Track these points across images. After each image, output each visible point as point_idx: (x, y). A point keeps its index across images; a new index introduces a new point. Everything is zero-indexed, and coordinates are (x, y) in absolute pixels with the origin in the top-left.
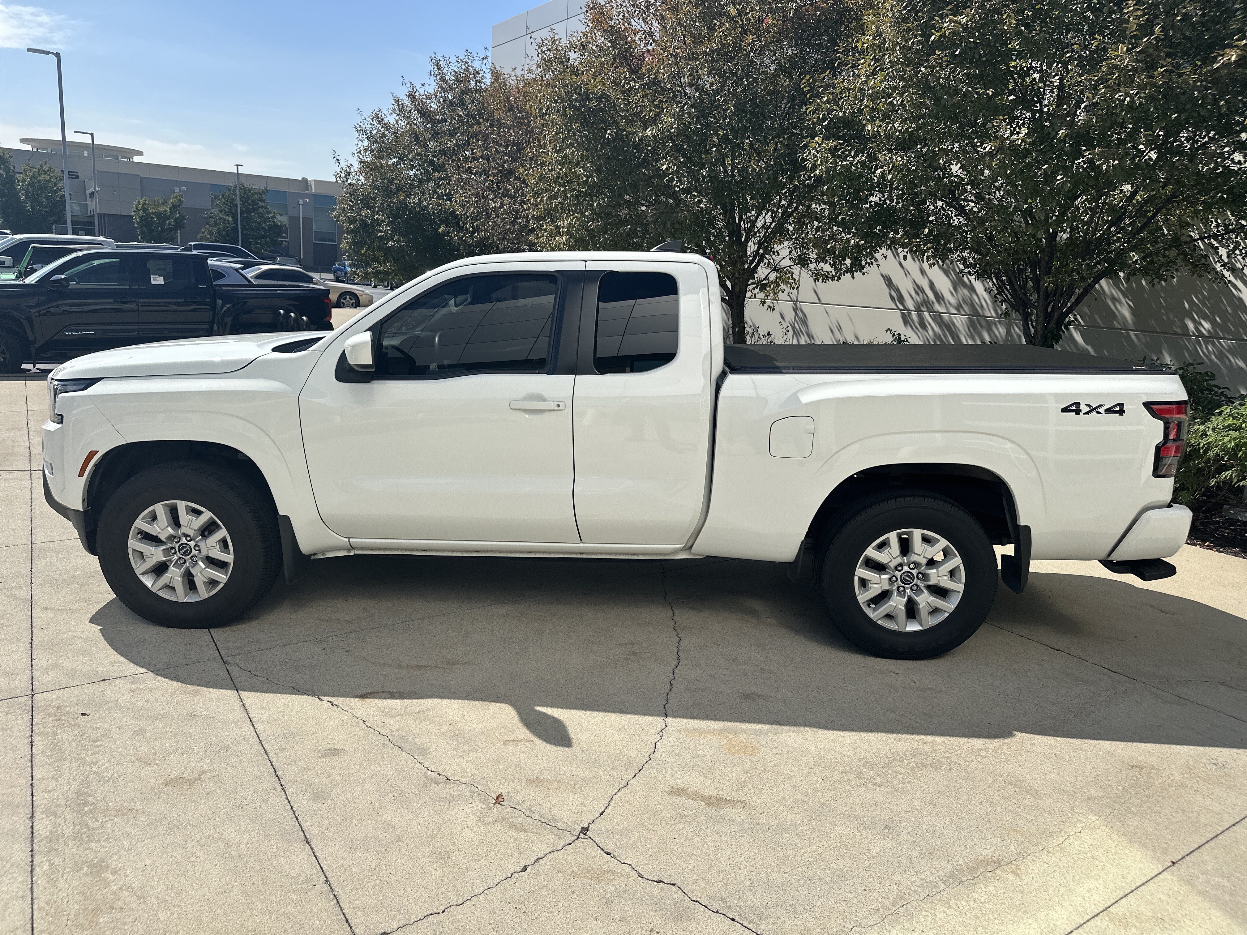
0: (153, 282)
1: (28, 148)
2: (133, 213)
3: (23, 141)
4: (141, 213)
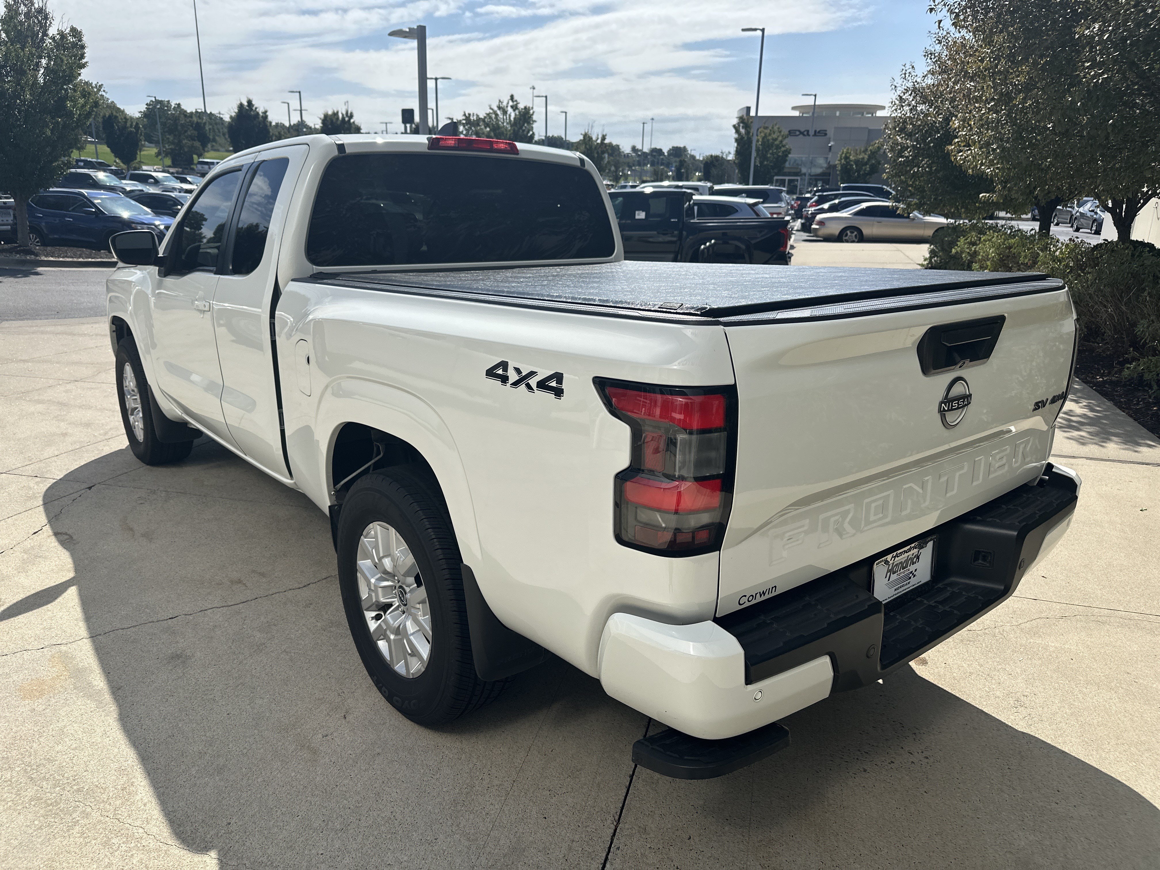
0: (637, 217)
1: (796, 113)
2: (837, 162)
3: (794, 108)
4: (843, 161)
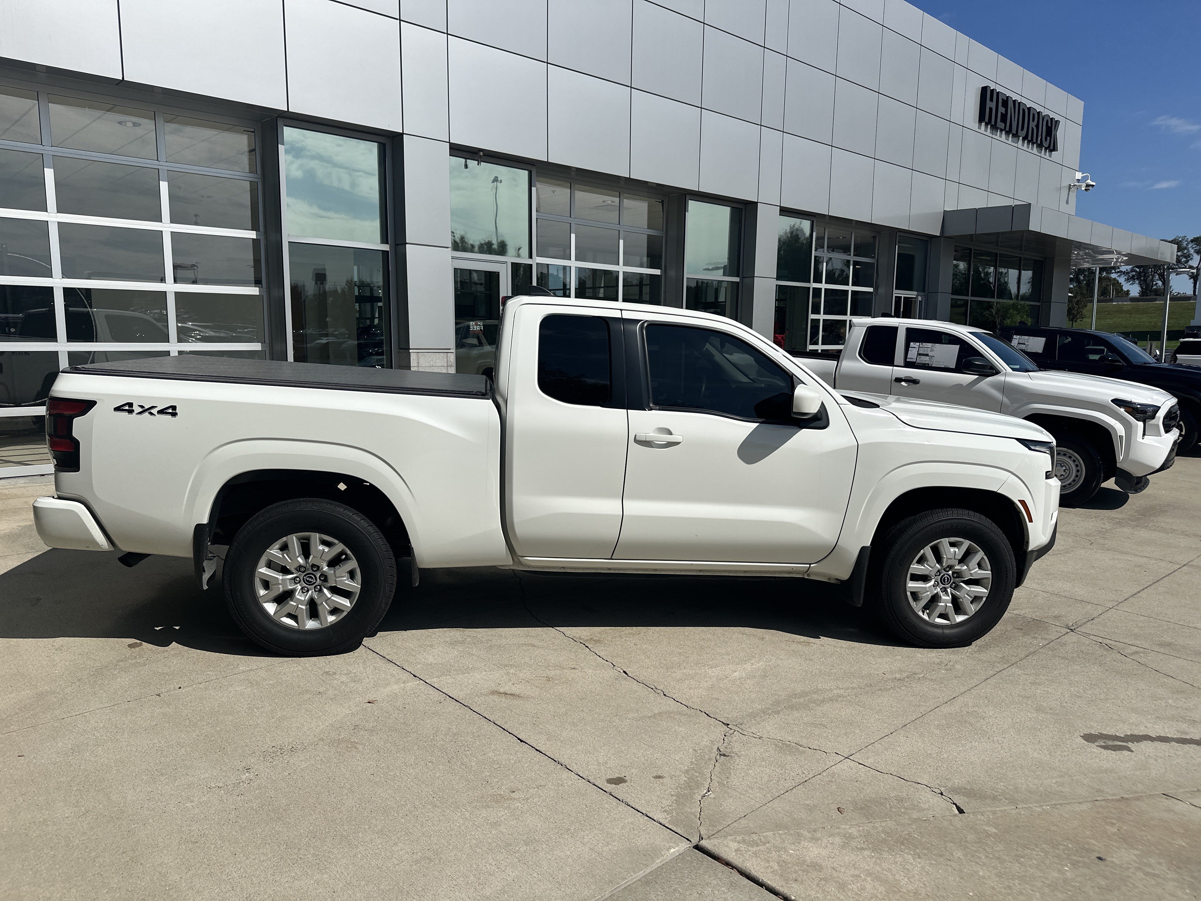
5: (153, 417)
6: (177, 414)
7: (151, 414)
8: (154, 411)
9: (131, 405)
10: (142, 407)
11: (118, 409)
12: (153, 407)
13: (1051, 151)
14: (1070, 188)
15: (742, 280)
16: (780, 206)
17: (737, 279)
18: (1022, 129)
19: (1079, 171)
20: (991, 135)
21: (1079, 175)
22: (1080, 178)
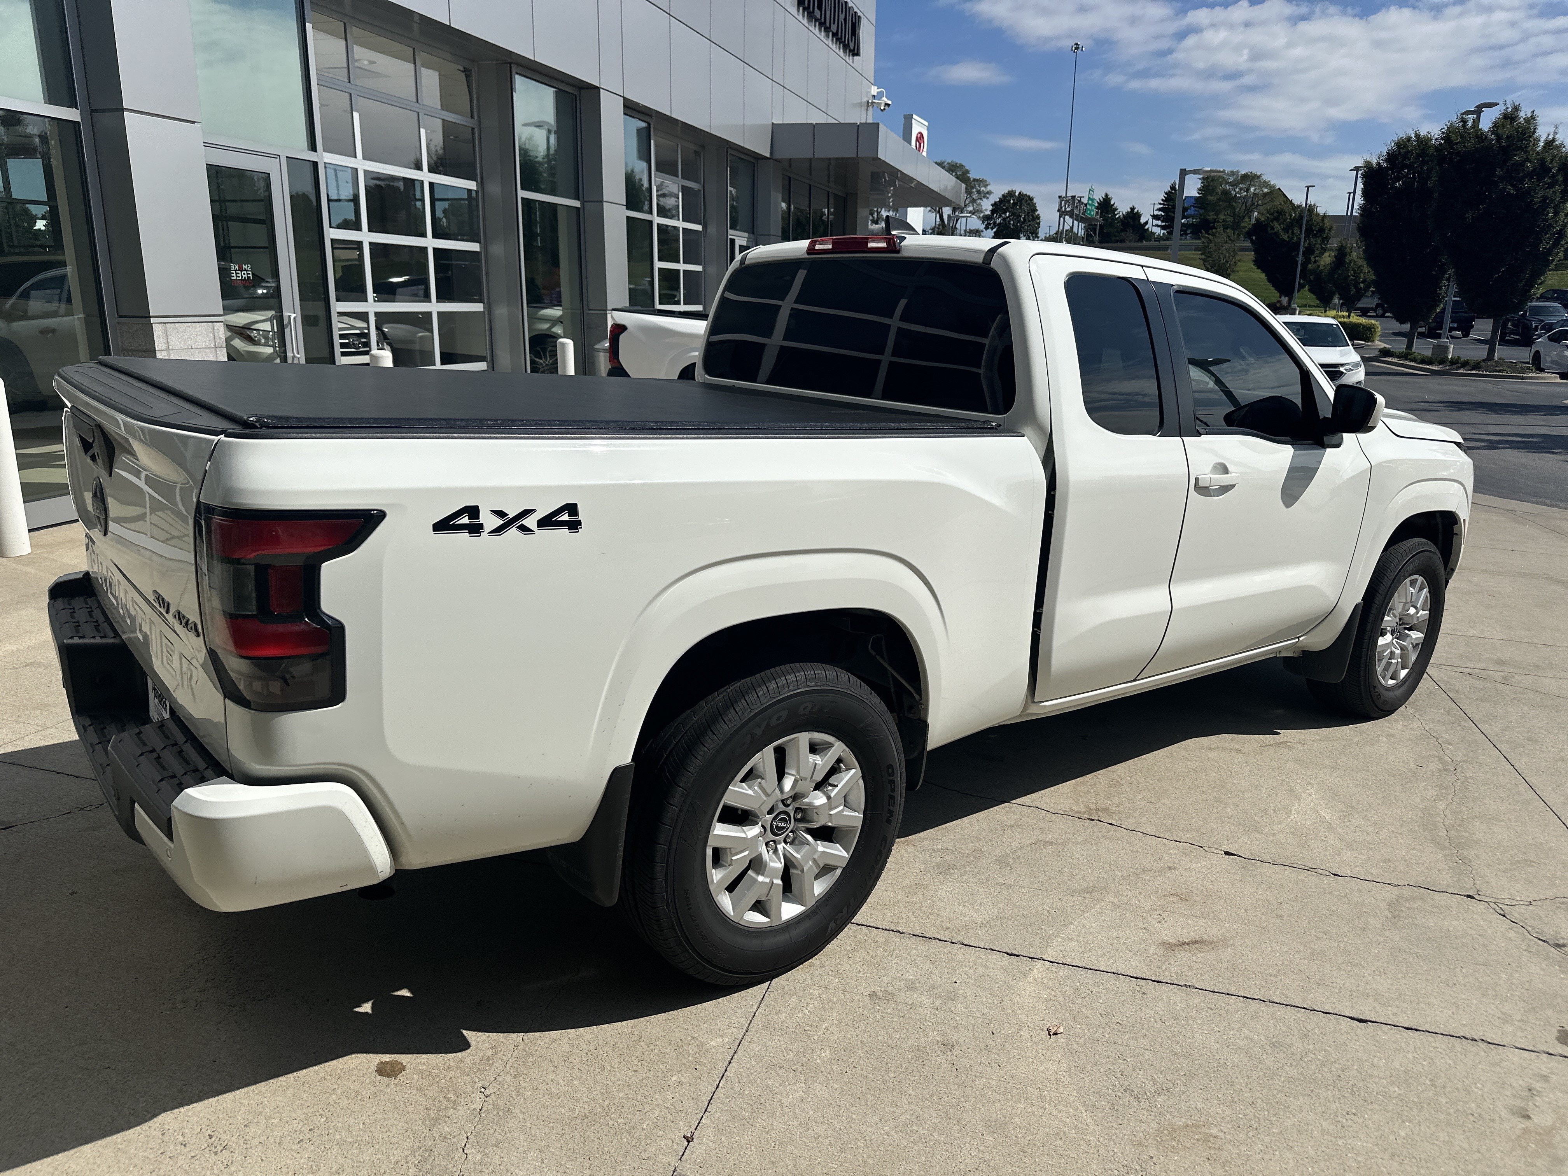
5: (528, 537)
6: (579, 523)
7: (524, 529)
8: (530, 522)
9: (473, 511)
10: (500, 514)
11: (443, 526)
12: (526, 513)
13: (854, 55)
14: (868, 106)
15: (583, 204)
16: (623, 97)
17: (577, 204)
18: (834, 23)
19: (875, 85)
20: (807, 25)
21: (874, 90)
22: (875, 94)
